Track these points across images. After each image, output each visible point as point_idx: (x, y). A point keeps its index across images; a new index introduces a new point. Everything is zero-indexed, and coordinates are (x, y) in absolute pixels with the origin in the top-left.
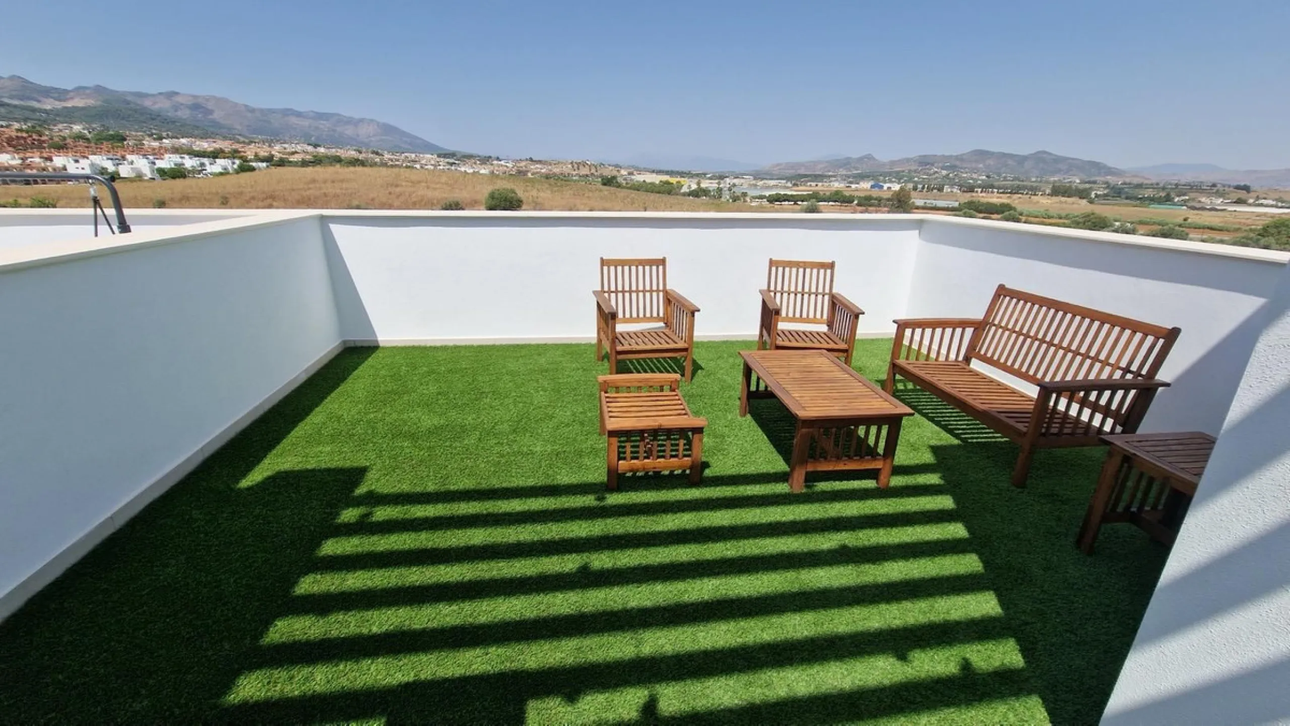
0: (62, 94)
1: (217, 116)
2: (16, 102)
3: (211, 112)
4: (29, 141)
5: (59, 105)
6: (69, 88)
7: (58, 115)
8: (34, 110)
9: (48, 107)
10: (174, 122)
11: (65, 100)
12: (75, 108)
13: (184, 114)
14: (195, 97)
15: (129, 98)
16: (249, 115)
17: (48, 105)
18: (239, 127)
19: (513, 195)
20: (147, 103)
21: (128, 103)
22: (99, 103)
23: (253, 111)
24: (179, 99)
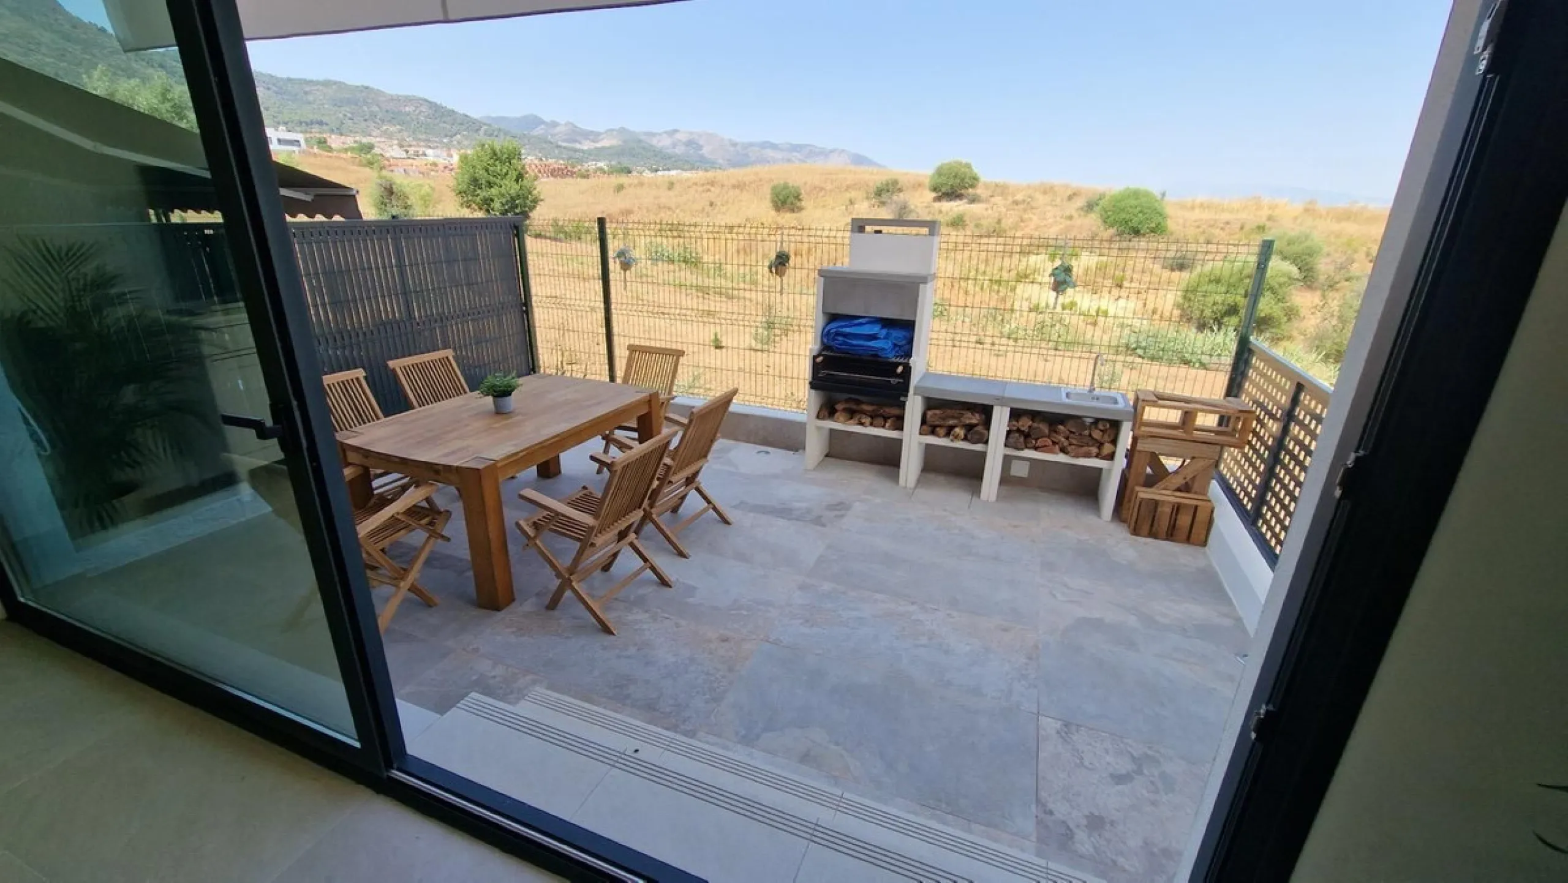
0: (594, 136)
1: (706, 151)
2: (564, 144)
3: (700, 147)
4: (565, 172)
5: (593, 145)
6: (602, 130)
7: (590, 155)
8: (576, 151)
9: (585, 148)
10: (670, 158)
11: (597, 142)
12: (603, 148)
13: (680, 150)
14: (691, 133)
15: (642, 137)
16: (732, 149)
17: (586, 146)
18: (721, 161)
19: (967, 170)
20: (654, 141)
21: (640, 141)
22: (620, 143)
23: (735, 145)
24: (678, 136)
